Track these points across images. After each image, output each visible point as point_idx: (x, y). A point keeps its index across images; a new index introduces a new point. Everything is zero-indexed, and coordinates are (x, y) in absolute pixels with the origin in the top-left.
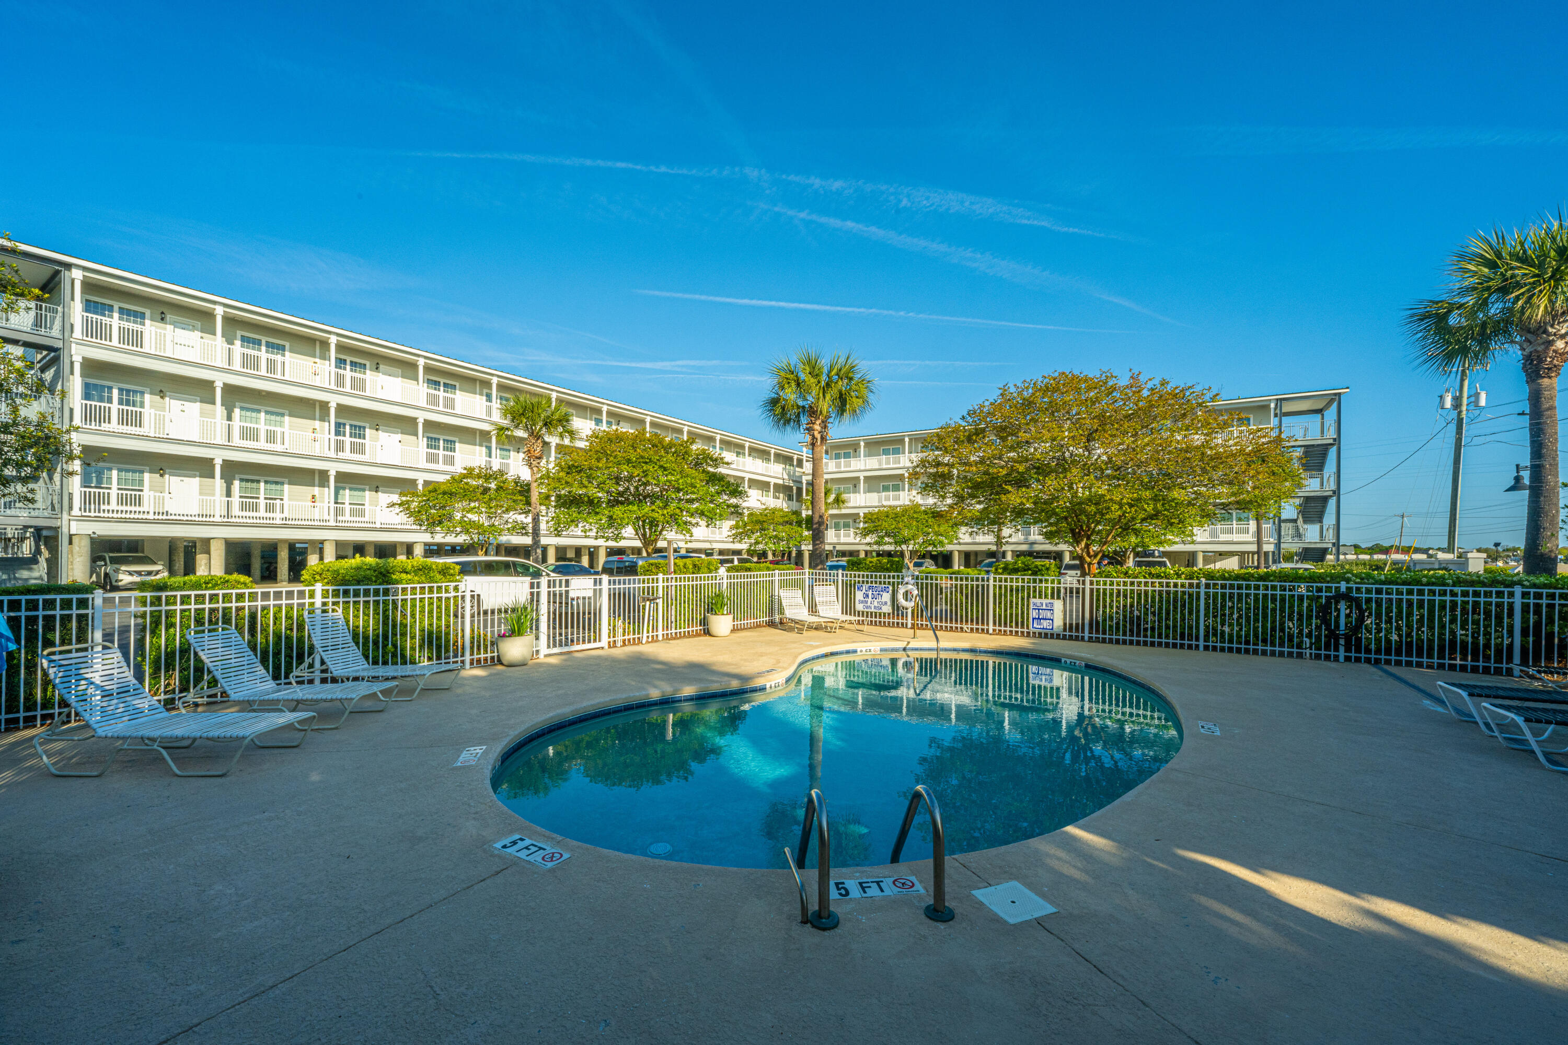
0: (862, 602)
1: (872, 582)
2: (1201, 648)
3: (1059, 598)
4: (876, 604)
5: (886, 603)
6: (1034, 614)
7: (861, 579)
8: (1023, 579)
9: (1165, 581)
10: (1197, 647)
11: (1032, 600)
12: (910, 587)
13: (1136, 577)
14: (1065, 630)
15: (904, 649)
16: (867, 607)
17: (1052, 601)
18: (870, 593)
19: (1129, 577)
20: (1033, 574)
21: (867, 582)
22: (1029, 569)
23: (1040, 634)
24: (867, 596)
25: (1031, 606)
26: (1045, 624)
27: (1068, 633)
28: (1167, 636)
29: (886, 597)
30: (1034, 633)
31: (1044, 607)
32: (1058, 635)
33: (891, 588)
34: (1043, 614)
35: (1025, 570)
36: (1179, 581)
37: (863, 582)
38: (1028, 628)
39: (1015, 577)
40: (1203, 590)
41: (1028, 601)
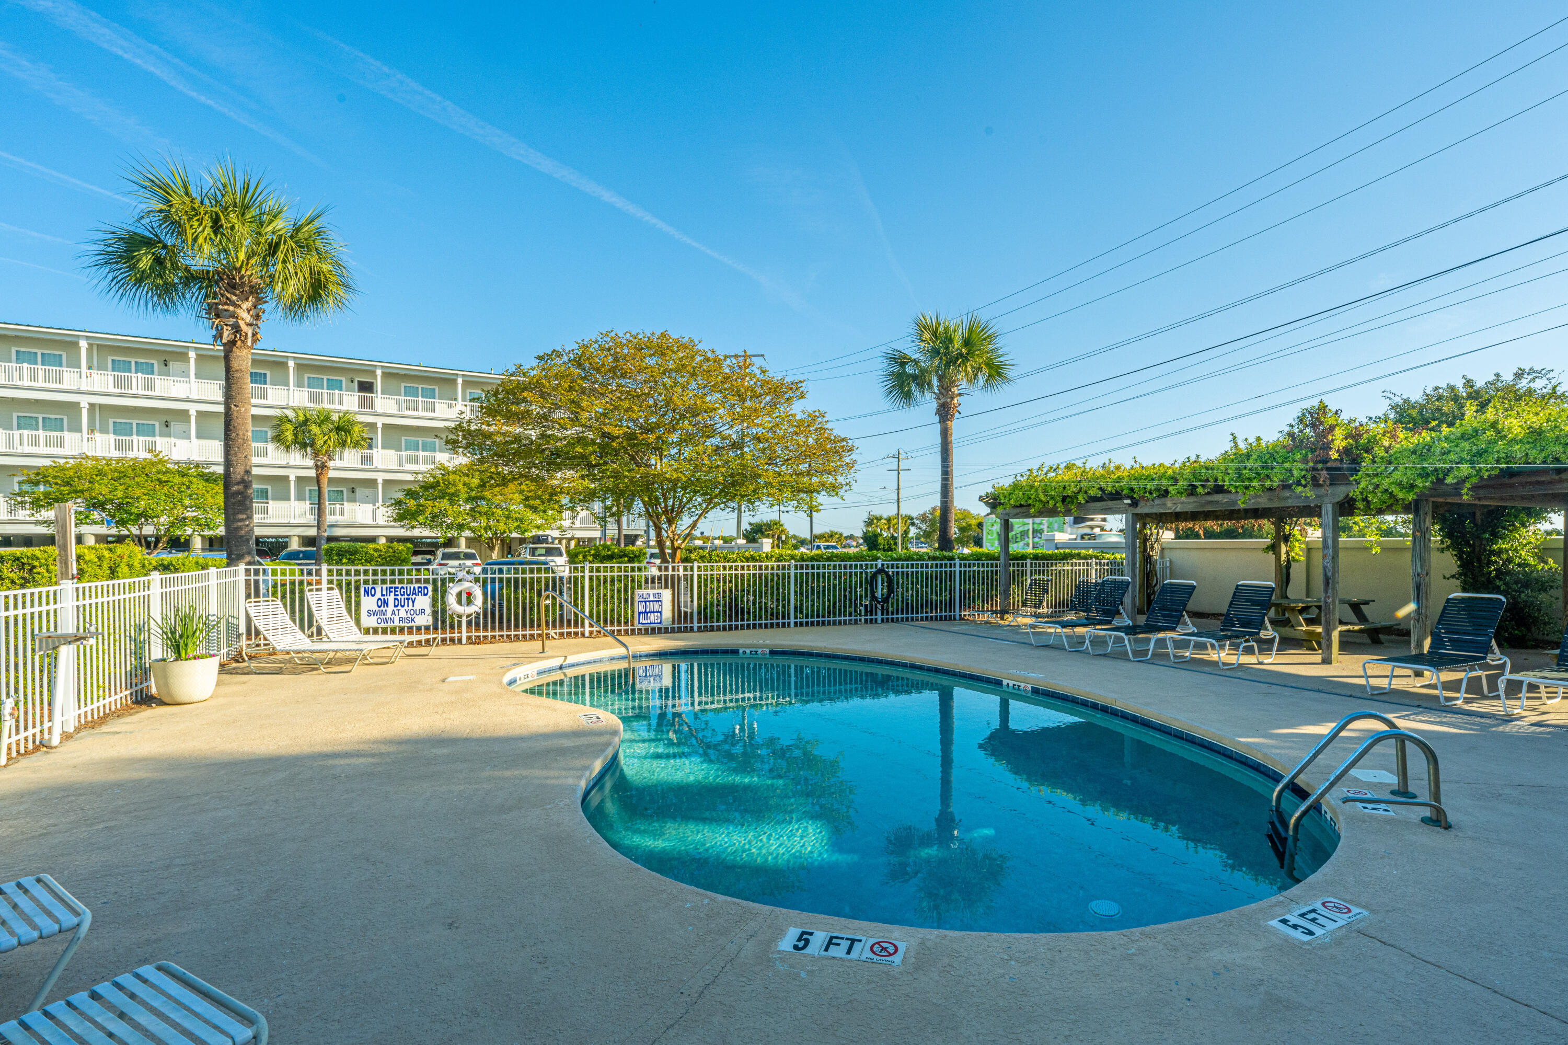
0: (375, 613)
1: (393, 581)
2: (792, 625)
3: (666, 587)
4: (403, 613)
5: (422, 611)
6: (640, 607)
7: (371, 578)
8: (619, 568)
9: (757, 564)
10: (789, 624)
11: (638, 592)
12: (466, 585)
13: (735, 561)
14: (673, 622)
15: (561, 668)
16: (386, 621)
17: (659, 591)
18: (391, 598)
19: (728, 561)
20: (629, 562)
21: (384, 582)
22: (625, 555)
23: (647, 630)
24: (386, 603)
25: (637, 599)
26: (653, 617)
27: (676, 626)
28: (760, 618)
29: (423, 602)
30: (640, 629)
31: (652, 599)
32: (666, 629)
33: (430, 587)
34: (650, 606)
35: (621, 557)
36: (769, 564)
37: (375, 582)
38: (632, 625)
39: (609, 565)
40: (792, 571)
41: (633, 593)
